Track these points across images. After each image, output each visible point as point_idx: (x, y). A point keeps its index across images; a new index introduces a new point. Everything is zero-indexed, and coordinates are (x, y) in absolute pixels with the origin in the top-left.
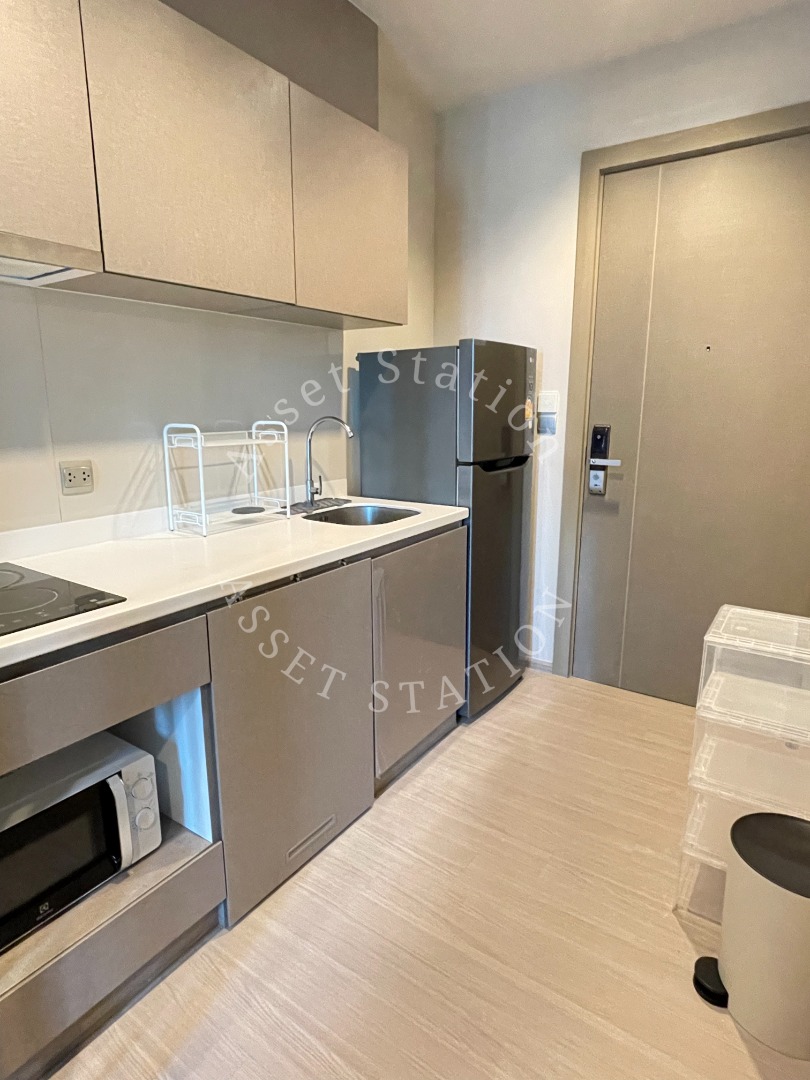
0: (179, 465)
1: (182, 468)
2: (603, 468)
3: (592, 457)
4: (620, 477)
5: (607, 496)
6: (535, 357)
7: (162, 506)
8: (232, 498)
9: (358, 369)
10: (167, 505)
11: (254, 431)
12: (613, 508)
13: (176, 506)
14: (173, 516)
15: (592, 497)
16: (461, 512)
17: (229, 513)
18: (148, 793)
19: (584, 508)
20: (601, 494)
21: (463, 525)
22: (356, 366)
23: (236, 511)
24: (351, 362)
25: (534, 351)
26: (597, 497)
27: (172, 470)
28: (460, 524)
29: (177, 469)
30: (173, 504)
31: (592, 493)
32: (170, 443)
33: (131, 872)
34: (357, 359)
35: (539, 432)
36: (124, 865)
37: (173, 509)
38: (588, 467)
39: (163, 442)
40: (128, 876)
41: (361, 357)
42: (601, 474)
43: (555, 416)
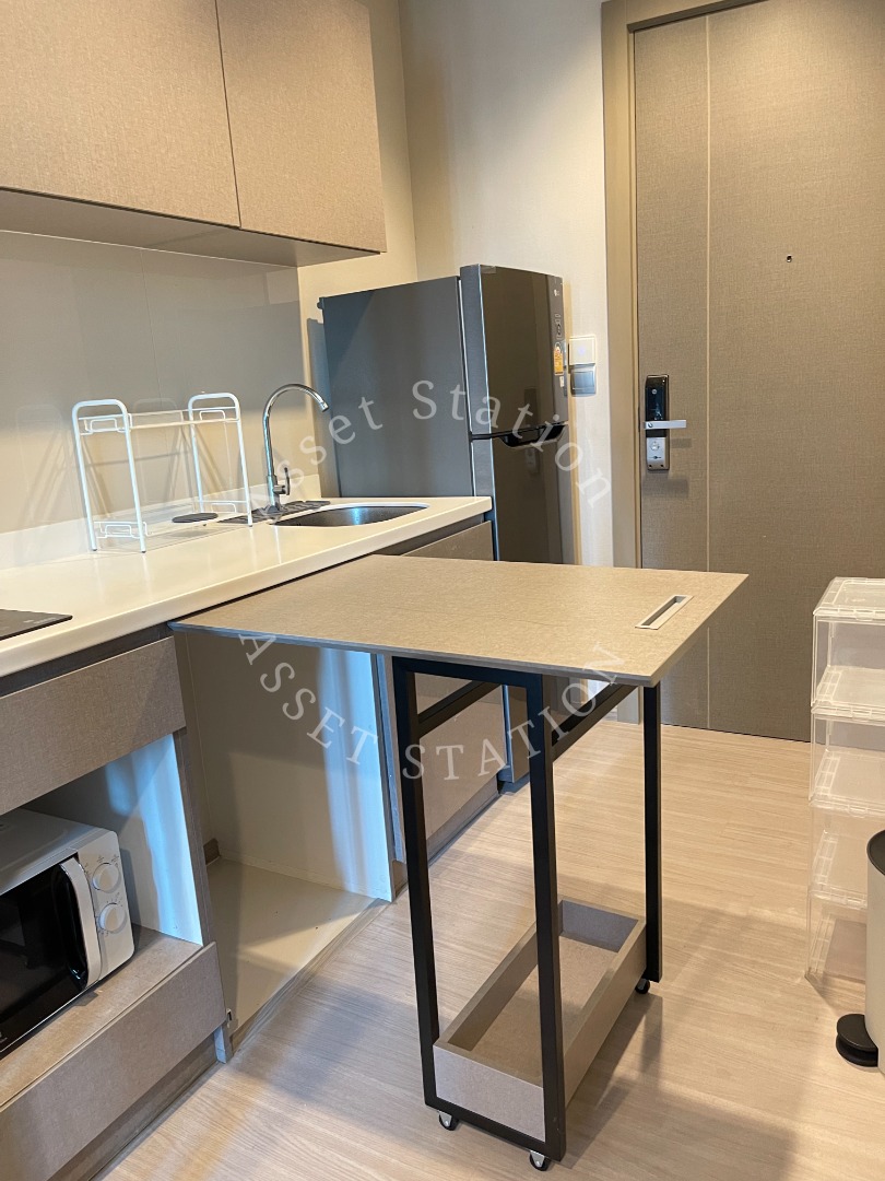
0: (95, 461)
1: (100, 464)
2: (663, 433)
3: (647, 420)
4: (686, 444)
5: (671, 473)
6: (560, 289)
7: (78, 518)
8: (169, 504)
9: (321, 321)
10: (86, 516)
11: (190, 409)
12: (681, 487)
13: (96, 517)
14: (94, 530)
15: (650, 475)
16: (481, 503)
17: (169, 523)
18: (114, 884)
19: (643, 489)
20: (663, 469)
21: (485, 520)
22: (319, 316)
23: (177, 520)
24: (311, 312)
25: (559, 280)
26: (658, 475)
27: (86, 466)
28: (482, 518)
29: (94, 465)
30: (92, 514)
31: (651, 469)
32: (82, 429)
33: (98, 991)
34: (319, 306)
35: (573, 393)
36: (91, 981)
37: (93, 521)
38: (643, 434)
39: (72, 428)
40: (96, 995)
41: (326, 304)
42: (661, 441)
43: (594, 369)
